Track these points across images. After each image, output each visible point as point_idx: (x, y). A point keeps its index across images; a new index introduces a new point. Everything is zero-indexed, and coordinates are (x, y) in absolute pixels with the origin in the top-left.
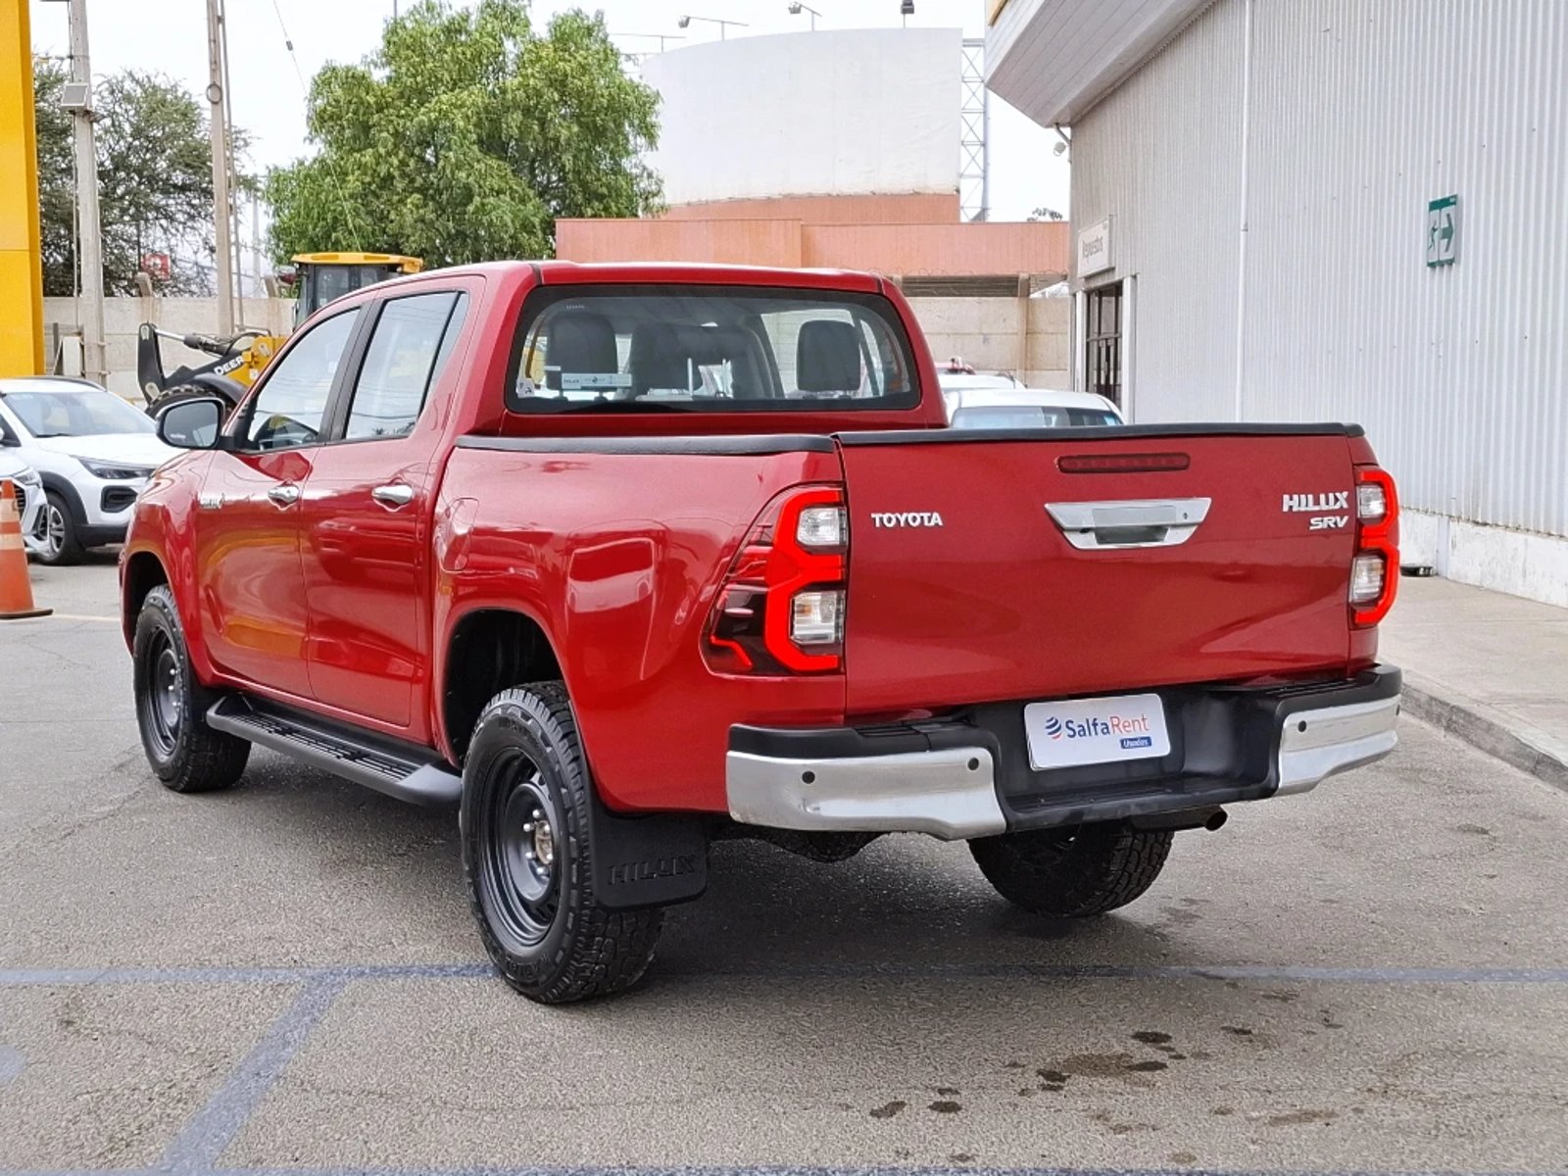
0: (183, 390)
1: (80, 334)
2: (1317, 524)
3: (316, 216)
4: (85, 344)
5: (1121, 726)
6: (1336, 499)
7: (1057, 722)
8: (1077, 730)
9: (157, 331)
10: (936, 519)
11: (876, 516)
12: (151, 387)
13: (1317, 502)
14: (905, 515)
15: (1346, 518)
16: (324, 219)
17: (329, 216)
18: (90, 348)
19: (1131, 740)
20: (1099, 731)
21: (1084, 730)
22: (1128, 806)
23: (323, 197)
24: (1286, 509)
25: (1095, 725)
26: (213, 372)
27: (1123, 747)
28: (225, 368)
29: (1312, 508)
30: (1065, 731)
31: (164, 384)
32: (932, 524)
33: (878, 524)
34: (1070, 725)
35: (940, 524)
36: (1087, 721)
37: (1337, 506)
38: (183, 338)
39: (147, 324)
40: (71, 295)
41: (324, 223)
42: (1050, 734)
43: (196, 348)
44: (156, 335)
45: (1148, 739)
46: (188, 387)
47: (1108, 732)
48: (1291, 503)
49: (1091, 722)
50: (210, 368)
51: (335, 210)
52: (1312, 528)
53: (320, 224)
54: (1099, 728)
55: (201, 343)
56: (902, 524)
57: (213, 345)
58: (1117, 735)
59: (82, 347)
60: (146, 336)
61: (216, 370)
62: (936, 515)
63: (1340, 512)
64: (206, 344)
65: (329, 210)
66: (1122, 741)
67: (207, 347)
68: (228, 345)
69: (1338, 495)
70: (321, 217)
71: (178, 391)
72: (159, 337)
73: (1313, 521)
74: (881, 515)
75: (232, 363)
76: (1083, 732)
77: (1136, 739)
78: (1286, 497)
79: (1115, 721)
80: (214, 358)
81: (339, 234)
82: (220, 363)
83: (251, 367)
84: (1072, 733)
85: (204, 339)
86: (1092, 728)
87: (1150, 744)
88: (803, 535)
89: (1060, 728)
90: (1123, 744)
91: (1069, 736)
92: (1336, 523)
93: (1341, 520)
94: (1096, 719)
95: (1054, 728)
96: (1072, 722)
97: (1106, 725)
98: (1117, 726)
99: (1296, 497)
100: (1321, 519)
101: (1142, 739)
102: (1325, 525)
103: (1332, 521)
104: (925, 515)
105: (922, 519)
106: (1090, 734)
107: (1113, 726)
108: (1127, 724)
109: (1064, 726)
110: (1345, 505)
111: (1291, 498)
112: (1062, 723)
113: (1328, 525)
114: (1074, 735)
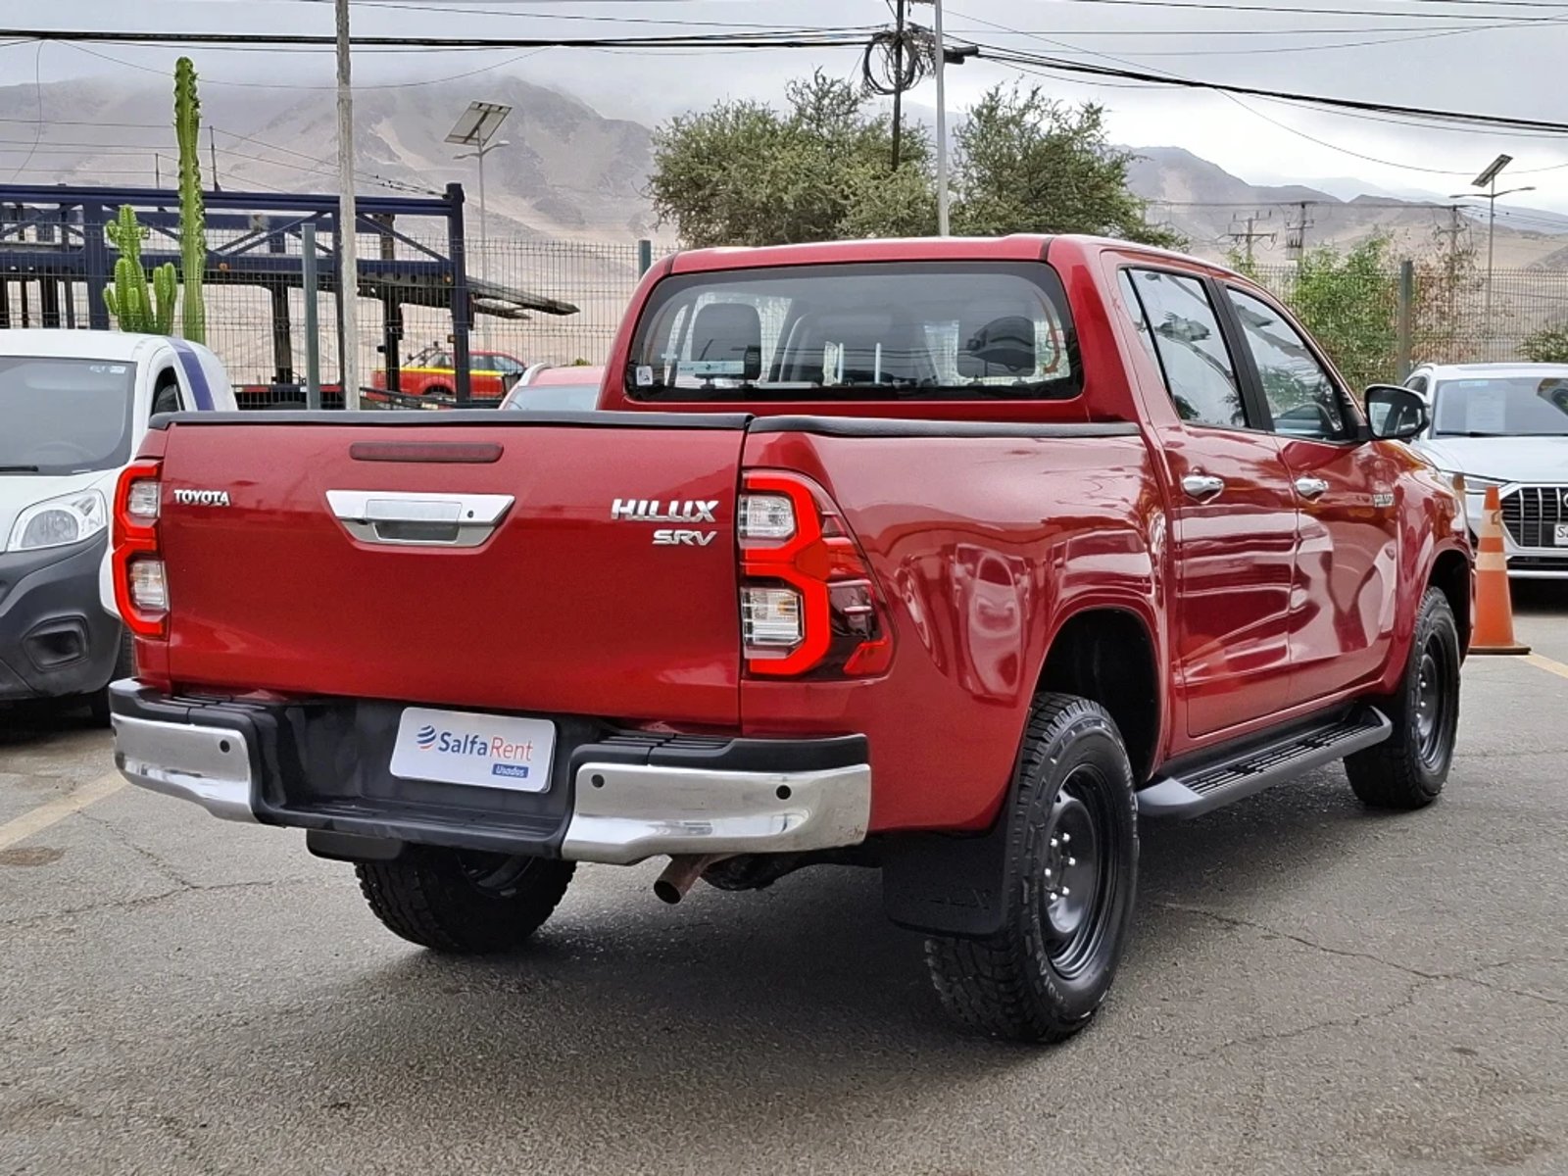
2: (661, 536)
5: (501, 750)
6: (695, 510)
7: (432, 731)
8: (452, 744)
10: (225, 498)
11: (178, 492)
13: (664, 509)
14: (200, 492)
15: (712, 535)
19: (506, 767)
20: (475, 751)
21: (459, 746)
24: (615, 514)
25: (473, 743)
27: (494, 773)
29: (654, 515)
30: (438, 743)
32: (220, 503)
33: (178, 501)
34: (446, 738)
35: (228, 503)
36: (467, 737)
37: (699, 517)
42: (421, 742)
45: (526, 770)
47: (484, 753)
48: (623, 510)
49: (470, 739)
52: (655, 542)
54: (477, 747)
56: (197, 502)
58: (494, 758)
62: (224, 494)
63: (704, 527)
66: (496, 766)
69: (700, 504)
73: (657, 533)
74: (181, 491)
76: (458, 747)
77: (512, 767)
78: (617, 503)
79: (498, 743)
84: (444, 746)
86: (469, 745)
87: (525, 776)
88: (135, 505)
89: (434, 738)
90: (496, 769)
91: (441, 749)
92: (694, 539)
93: (704, 538)
94: (476, 737)
95: (427, 737)
96: (449, 735)
97: (485, 744)
98: (497, 748)
99: (632, 504)
100: (670, 532)
101: (519, 768)
102: (676, 541)
103: (685, 536)
104: (216, 494)
105: (213, 497)
106: (464, 752)
107: (493, 747)
108: (509, 749)
109: (439, 737)
110: (710, 518)
111: (624, 504)
112: (438, 733)
113: (681, 541)
114: (446, 749)
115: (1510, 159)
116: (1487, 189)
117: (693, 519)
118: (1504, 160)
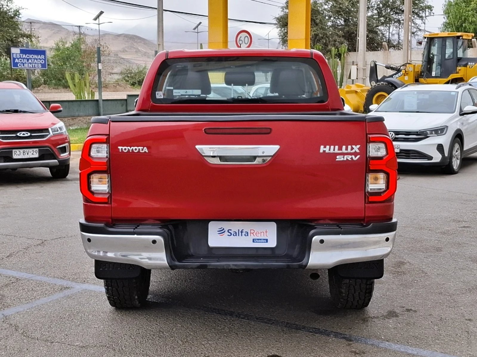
0: (380, 84)
1: (357, 65)
2: (339, 158)
3: (458, 18)
4: (358, 68)
5: (254, 234)
6: (352, 149)
7: (224, 229)
8: (233, 233)
9: (376, 63)
10: (146, 150)
11: (120, 148)
12: (373, 83)
13: (340, 149)
14: (132, 148)
15: (358, 156)
16: (461, 19)
17: (463, 18)
18: (360, 70)
19: (258, 239)
20: (243, 235)
21: (236, 234)
22: (229, 265)
23: (461, 11)
24: (321, 151)
25: (242, 232)
26: (393, 77)
27: (253, 242)
28: (397, 76)
29: (337, 151)
30: (227, 233)
31: (377, 81)
32: (143, 151)
33: (120, 151)
34: (230, 231)
35: (147, 152)
36: (239, 230)
37: (353, 151)
38: (385, 65)
39: (373, 61)
40: (356, 51)
41: (461, 20)
42: (219, 234)
43: (389, 69)
44: (376, 65)
45: (267, 240)
46: (382, 83)
47: (248, 235)
48: (325, 149)
49: (240, 231)
50: (392, 76)
51: (465, 15)
52: (337, 160)
53: (460, 21)
54: (244, 233)
55: (390, 67)
56: (131, 151)
57: (394, 68)
58: (251, 237)
59: (357, 69)
60: (372, 65)
61: (394, 76)
62: (145, 148)
63: (355, 154)
64: (392, 67)
65: (463, 15)
66: (253, 240)
67: (392, 69)
68: (399, 67)
69: (354, 146)
70: (460, 18)
71: (379, 84)
72: (377, 65)
73: (338, 157)
74: (122, 147)
75: (399, 74)
77: (261, 239)
78: (322, 147)
79: (252, 232)
80: (394, 72)
81: (466, 24)
82: (395, 74)
83: (405, 75)
84: (230, 234)
85: (392, 66)
86: (240, 233)
87: (267, 242)
88: (93, 153)
89: (224, 232)
90: (254, 241)
91: (228, 235)
92: (352, 158)
93: (355, 157)
94: (243, 230)
95: (221, 231)
96: (231, 230)
97: (247, 232)
98: (253, 233)
99: (328, 147)
100: (343, 156)
101: (264, 239)
102: (345, 159)
103: (349, 157)
104: (141, 148)
105: (139, 149)
106: (239, 235)
107: (251, 233)
108: (258, 233)
109: (226, 231)
110: (358, 151)
111: (325, 147)
112: (226, 230)
113: (347, 159)
114: (231, 235)
115: (103, 12)
116: (97, 21)
117: (352, 152)
118: (102, 13)
